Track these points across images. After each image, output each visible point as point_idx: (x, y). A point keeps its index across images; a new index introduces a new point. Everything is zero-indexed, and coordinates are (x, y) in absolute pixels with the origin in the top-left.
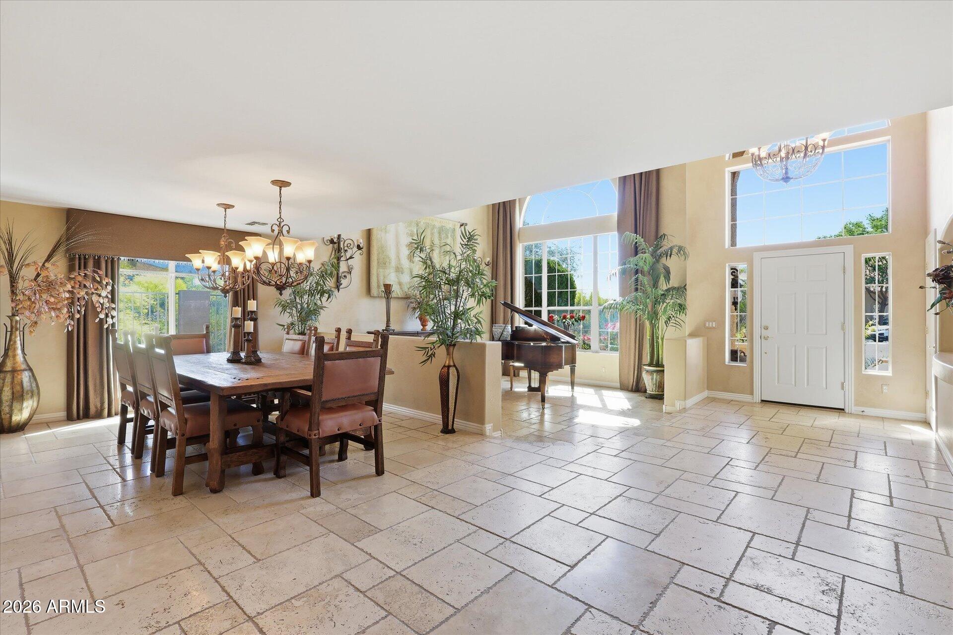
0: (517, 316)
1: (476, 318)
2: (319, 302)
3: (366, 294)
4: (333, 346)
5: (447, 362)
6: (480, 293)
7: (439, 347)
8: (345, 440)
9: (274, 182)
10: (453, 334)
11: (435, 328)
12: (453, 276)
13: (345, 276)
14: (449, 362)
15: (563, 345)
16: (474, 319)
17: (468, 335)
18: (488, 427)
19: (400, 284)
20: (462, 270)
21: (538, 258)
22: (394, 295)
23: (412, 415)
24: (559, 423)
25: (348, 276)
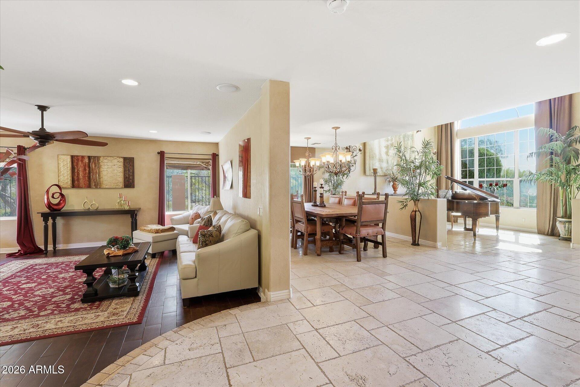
0: (455, 185)
1: (431, 186)
2: (342, 179)
3: (364, 174)
4: (355, 200)
5: (415, 209)
6: (433, 173)
7: (410, 201)
8: (367, 242)
9: (333, 128)
10: (418, 195)
11: (408, 191)
12: (417, 164)
13: (353, 166)
14: (416, 209)
15: (490, 203)
16: (430, 186)
17: (427, 195)
18: (439, 244)
19: (381, 168)
20: (423, 161)
21: (471, 148)
22: (378, 174)
23: (393, 236)
24: (486, 248)
25: (354, 165)
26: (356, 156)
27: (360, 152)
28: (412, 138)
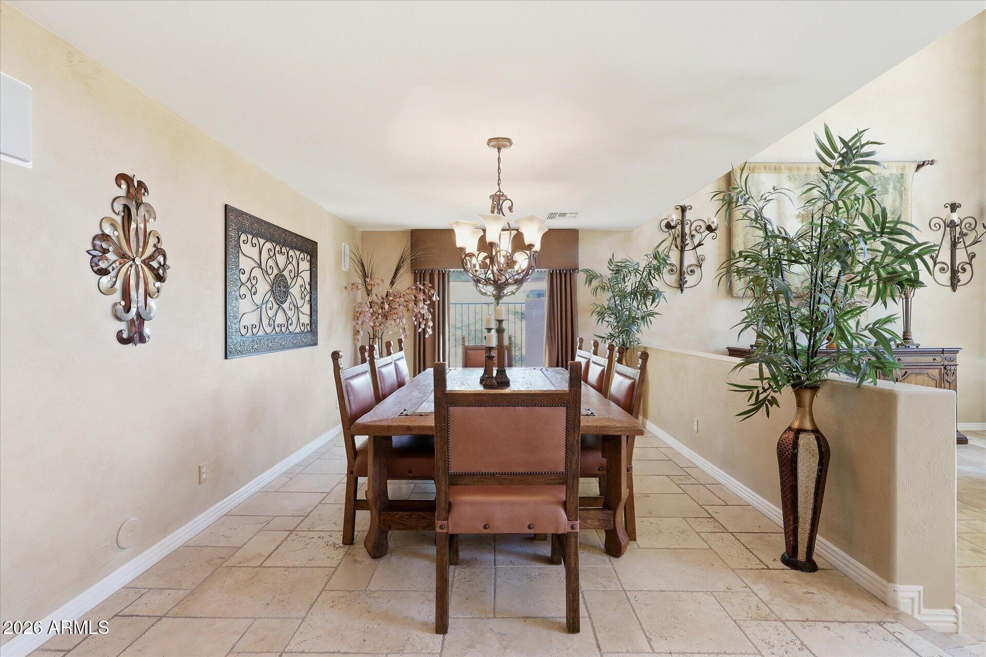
3: (727, 294)
5: (798, 421)
13: (692, 271)
14: (801, 423)
18: (904, 592)
25: (697, 270)
26: (700, 244)
27: (713, 234)
28: (898, 185)
